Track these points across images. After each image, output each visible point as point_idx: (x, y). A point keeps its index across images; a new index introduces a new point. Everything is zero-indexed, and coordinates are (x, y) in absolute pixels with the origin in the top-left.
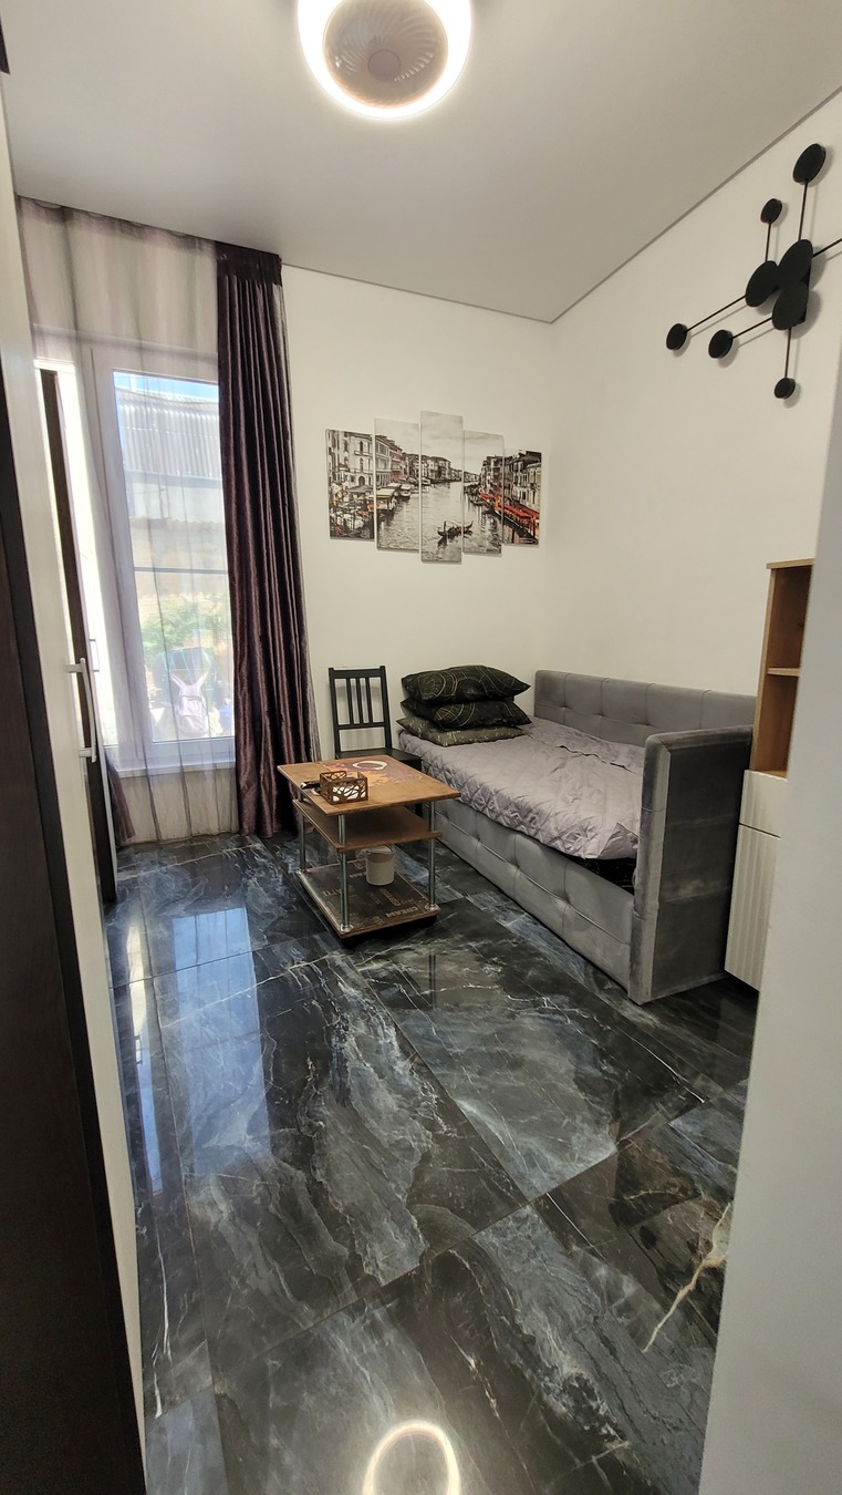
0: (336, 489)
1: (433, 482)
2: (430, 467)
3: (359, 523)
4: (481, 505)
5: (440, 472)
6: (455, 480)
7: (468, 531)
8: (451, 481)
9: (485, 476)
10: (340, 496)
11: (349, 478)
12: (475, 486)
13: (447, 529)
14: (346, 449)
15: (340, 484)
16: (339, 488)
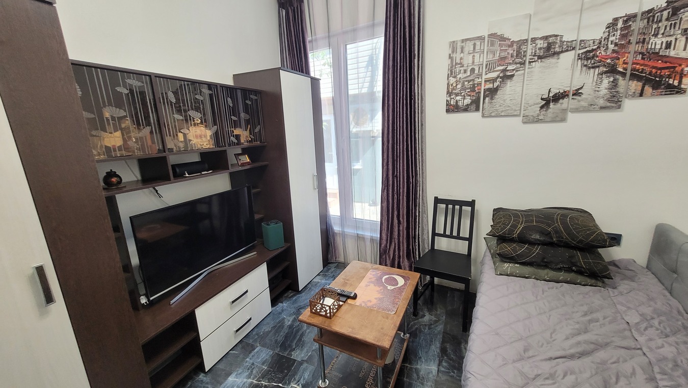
0: (452, 80)
1: (540, 57)
2: (539, 46)
3: (468, 101)
4: (598, 67)
5: (549, 48)
6: (567, 51)
7: (577, 93)
8: (562, 52)
9: (607, 39)
10: (454, 85)
11: (462, 72)
12: (593, 50)
13: (551, 95)
14: (462, 52)
15: (455, 77)
16: (454, 80)
